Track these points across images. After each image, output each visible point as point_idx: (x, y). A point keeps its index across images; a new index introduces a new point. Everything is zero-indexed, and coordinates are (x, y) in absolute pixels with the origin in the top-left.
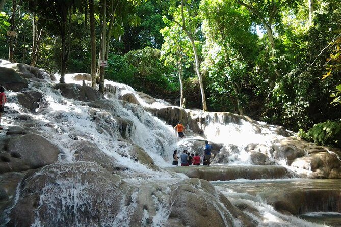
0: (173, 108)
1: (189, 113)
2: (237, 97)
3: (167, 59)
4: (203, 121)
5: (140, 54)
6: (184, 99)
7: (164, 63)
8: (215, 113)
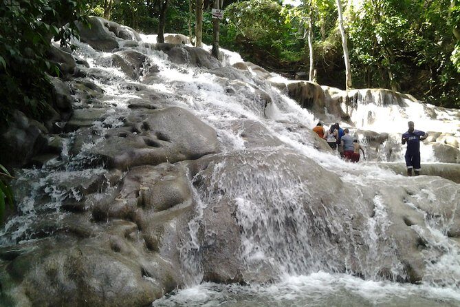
0: (305, 84)
1: (327, 91)
2: (389, 68)
3: (290, 13)
4: (349, 101)
5: (249, 7)
6: (315, 71)
7: (285, 19)
8: (367, 90)
